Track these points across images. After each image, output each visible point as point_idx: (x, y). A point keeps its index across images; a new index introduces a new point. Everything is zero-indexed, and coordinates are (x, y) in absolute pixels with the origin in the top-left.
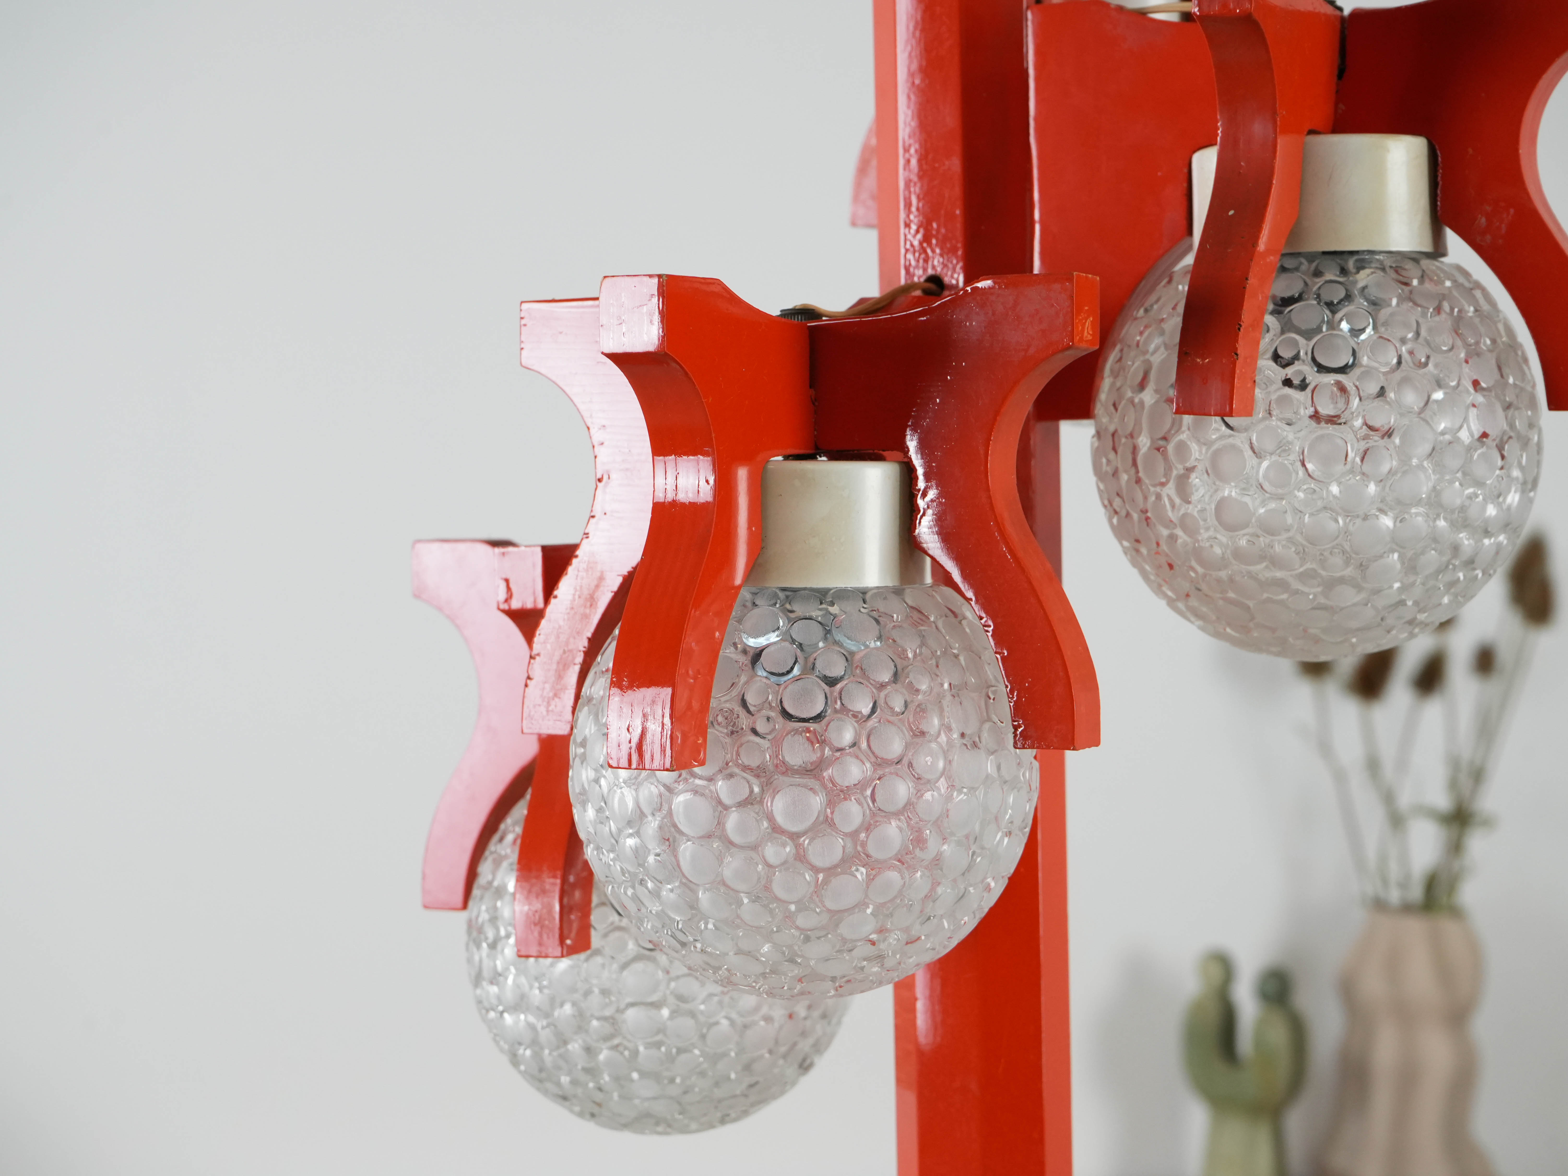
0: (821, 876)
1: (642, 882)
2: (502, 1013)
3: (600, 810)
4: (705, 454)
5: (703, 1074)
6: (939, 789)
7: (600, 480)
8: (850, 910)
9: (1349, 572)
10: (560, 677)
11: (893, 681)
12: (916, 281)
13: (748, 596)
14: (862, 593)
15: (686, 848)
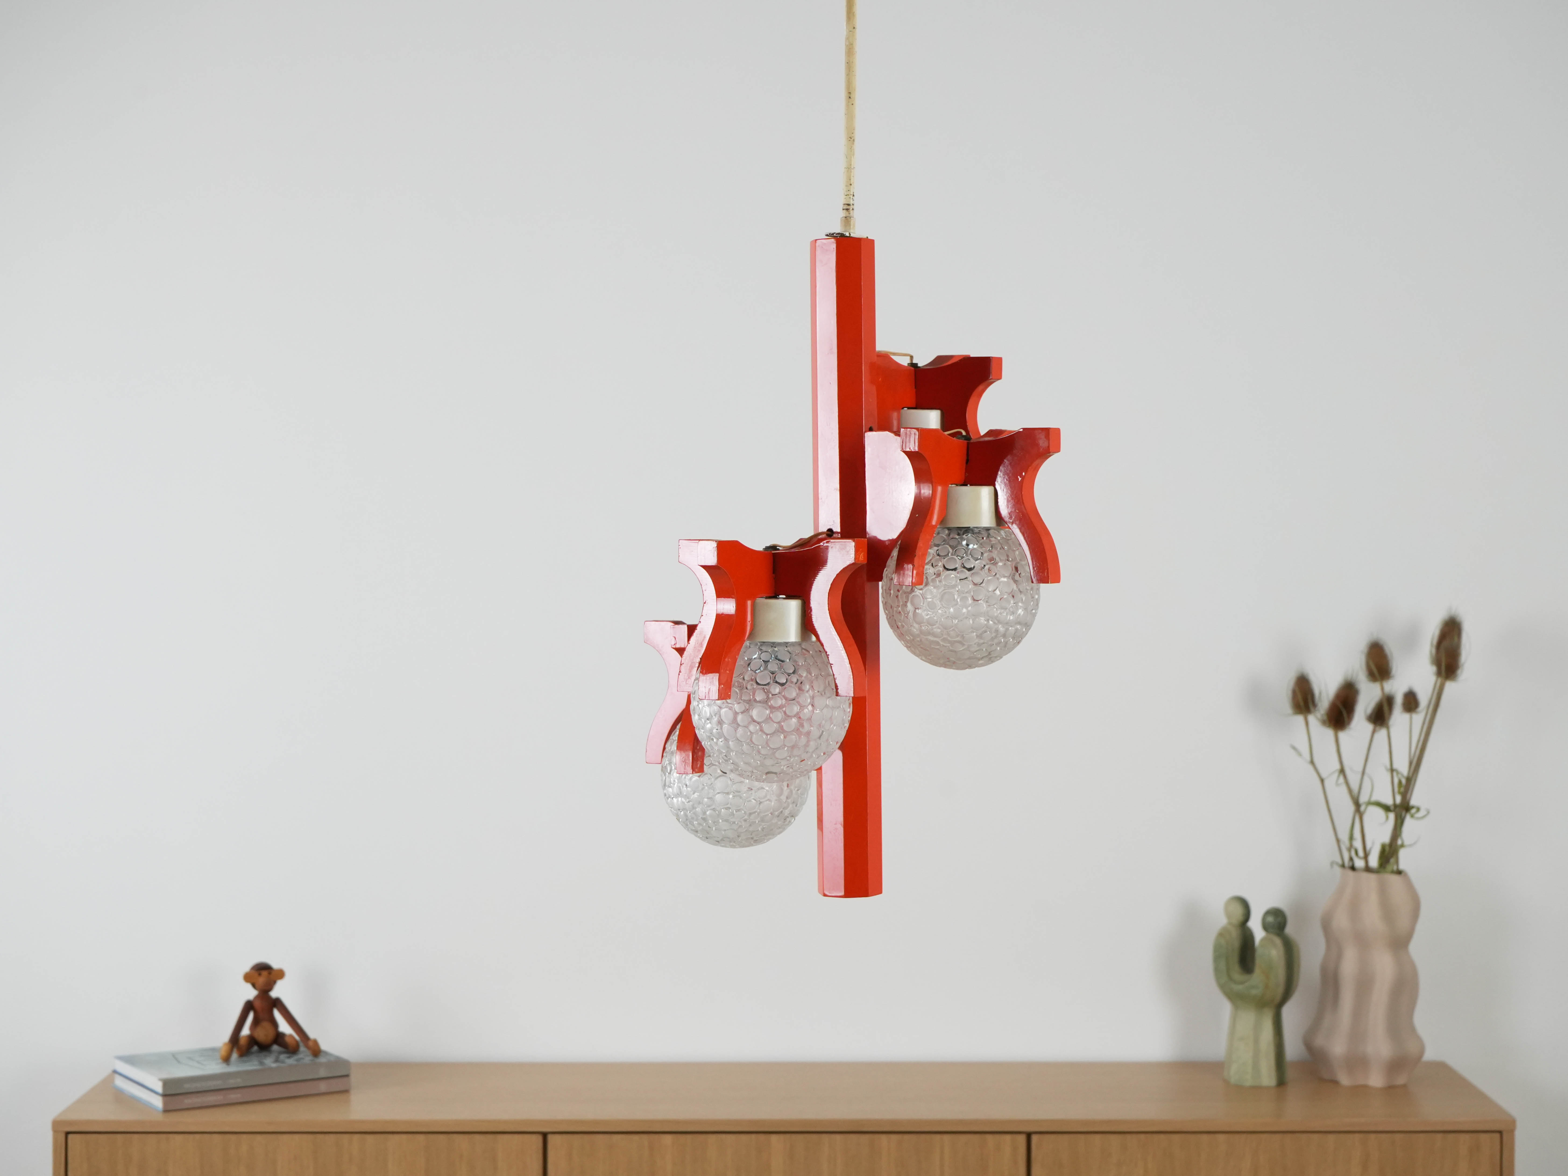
0: (769, 736)
1: (713, 740)
2: (673, 798)
3: (699, 715)
4: (732, 598)
5: (745, 820)
6: (808, 709)
7: (705, 603)
8: (778, 749)
9: (958, 639)
10: (690, 671)
11: (794, 672)
12: (824, 531)
13: (748, 644)
14: (786, 644)
15: (725, 726)
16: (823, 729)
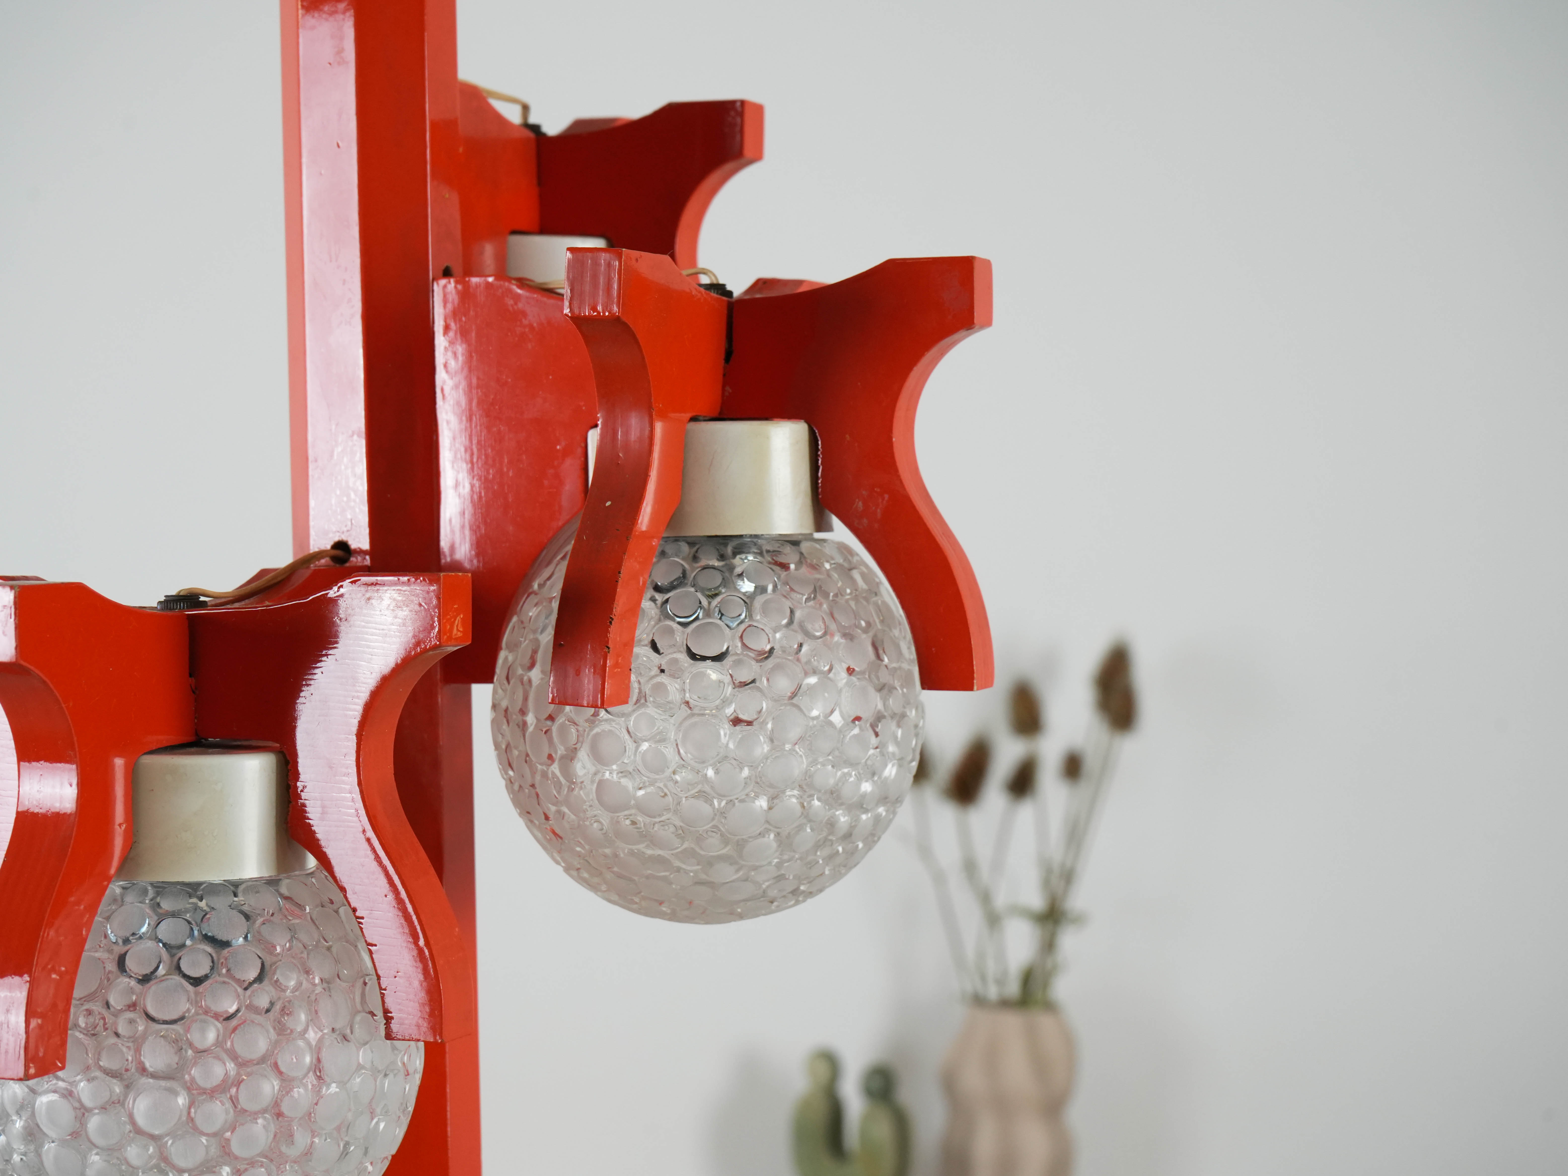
4: (67, 761)
6: (304, 1085)
9: (726, 851)
11: (259, 979)
12: (323, 548)
13: (118, 891)
14: (234, 887)
15: (49, 1149)
16: (346, 1139)
